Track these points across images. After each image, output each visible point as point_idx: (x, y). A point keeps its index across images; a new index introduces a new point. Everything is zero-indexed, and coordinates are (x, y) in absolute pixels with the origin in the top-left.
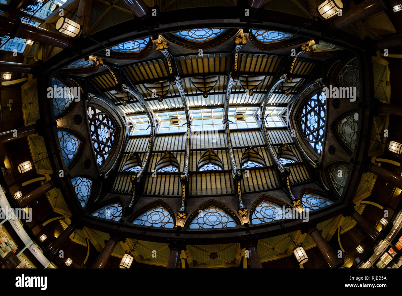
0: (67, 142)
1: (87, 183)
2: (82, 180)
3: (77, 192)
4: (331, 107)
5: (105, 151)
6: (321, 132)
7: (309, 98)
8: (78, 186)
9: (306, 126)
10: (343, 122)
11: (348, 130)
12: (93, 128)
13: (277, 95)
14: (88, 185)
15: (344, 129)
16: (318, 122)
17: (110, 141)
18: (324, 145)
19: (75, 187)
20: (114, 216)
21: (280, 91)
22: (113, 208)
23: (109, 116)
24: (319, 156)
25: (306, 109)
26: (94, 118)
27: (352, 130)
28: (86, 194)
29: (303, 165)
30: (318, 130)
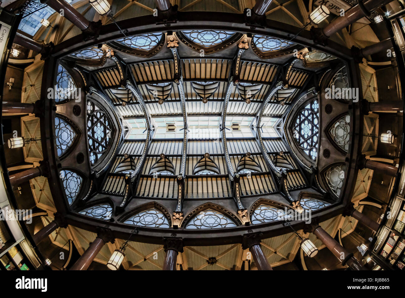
0: (62, 131)
1: (77, 178)
2: (72, 175)
3: (65, 186)
4: (324, 113)
5: (99, 150)
6: (315, 139)
7: (302, 108)
8: (67, 180)
9: (301, 135)
10: (336, 126)
11: (341, 132)
12: (89, 124)
13: (273, 105)
14: (78, 182)
15: (337, 132)
16: (312, 130)
17: (104, 141)
18: (318, 150)
19: (64, 180)
20: (103, 216)
21: (275, 101)
22: (102, 209)
23: (107, 116)
24: (313, 162)
25: (300, 118)
26: (92, 114)
27: (345, 132)
28: (74, 191)
29: (299, 172)
30: (312, 137)
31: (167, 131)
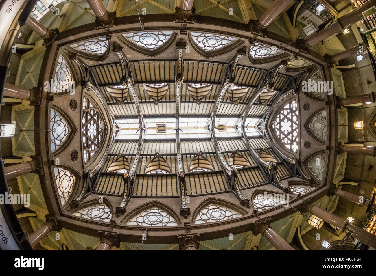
0: (57, 125)
1: (70, 177)
2: (65, 173)
3: (58, 186)
4: (303, 110)
5: (91, 149)
6: (295, 134)
7: (281, 108)
8: (60, 178)
9: (281, 132)
10: (313, 121)
11: (318, 126)
12: (84, 121)
13: (256, 106)
14: (71, 181)
15: (315, 126)
16: (292, 126)
17: (97, 140)
18: (299, 143)
19: (57, 179)
20: (101, 218)
21: (258, 103)
22: (99, 210)
23: (99, 115)
24: (296, 154)
25: (280, 117)
26: (87, 111)
27: (322, 125)
28: (67, 190)
29: (282, 165)
30: (292, 132)
31: (158, 132)
